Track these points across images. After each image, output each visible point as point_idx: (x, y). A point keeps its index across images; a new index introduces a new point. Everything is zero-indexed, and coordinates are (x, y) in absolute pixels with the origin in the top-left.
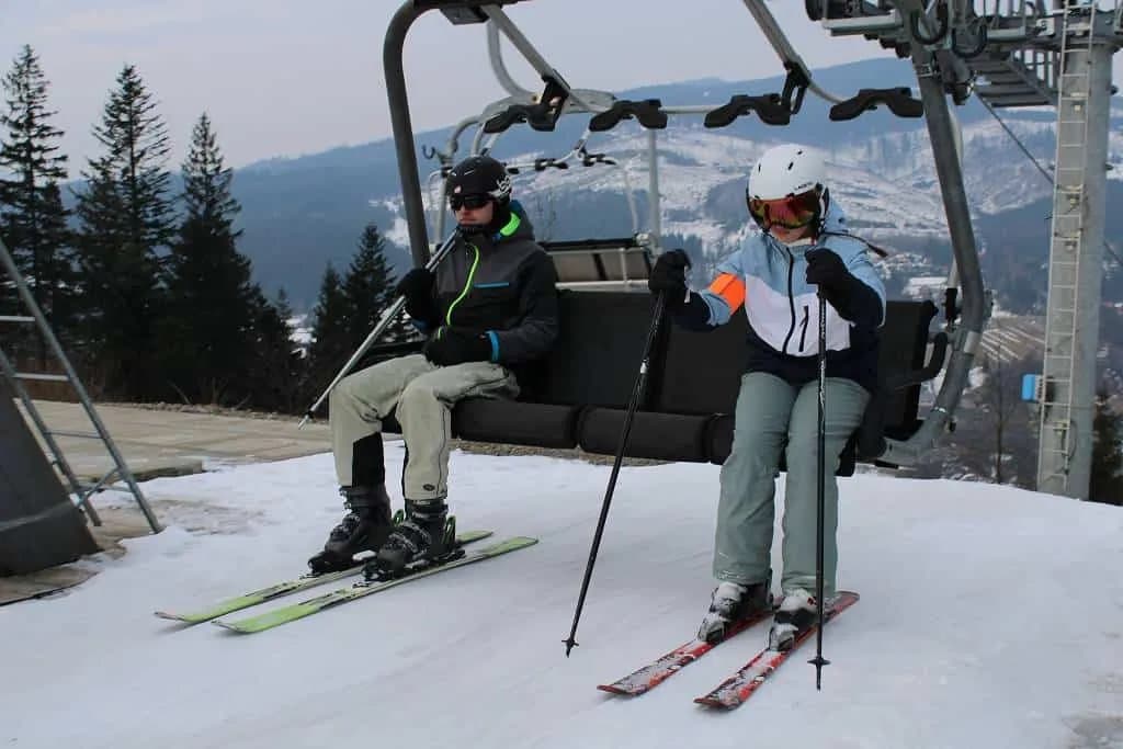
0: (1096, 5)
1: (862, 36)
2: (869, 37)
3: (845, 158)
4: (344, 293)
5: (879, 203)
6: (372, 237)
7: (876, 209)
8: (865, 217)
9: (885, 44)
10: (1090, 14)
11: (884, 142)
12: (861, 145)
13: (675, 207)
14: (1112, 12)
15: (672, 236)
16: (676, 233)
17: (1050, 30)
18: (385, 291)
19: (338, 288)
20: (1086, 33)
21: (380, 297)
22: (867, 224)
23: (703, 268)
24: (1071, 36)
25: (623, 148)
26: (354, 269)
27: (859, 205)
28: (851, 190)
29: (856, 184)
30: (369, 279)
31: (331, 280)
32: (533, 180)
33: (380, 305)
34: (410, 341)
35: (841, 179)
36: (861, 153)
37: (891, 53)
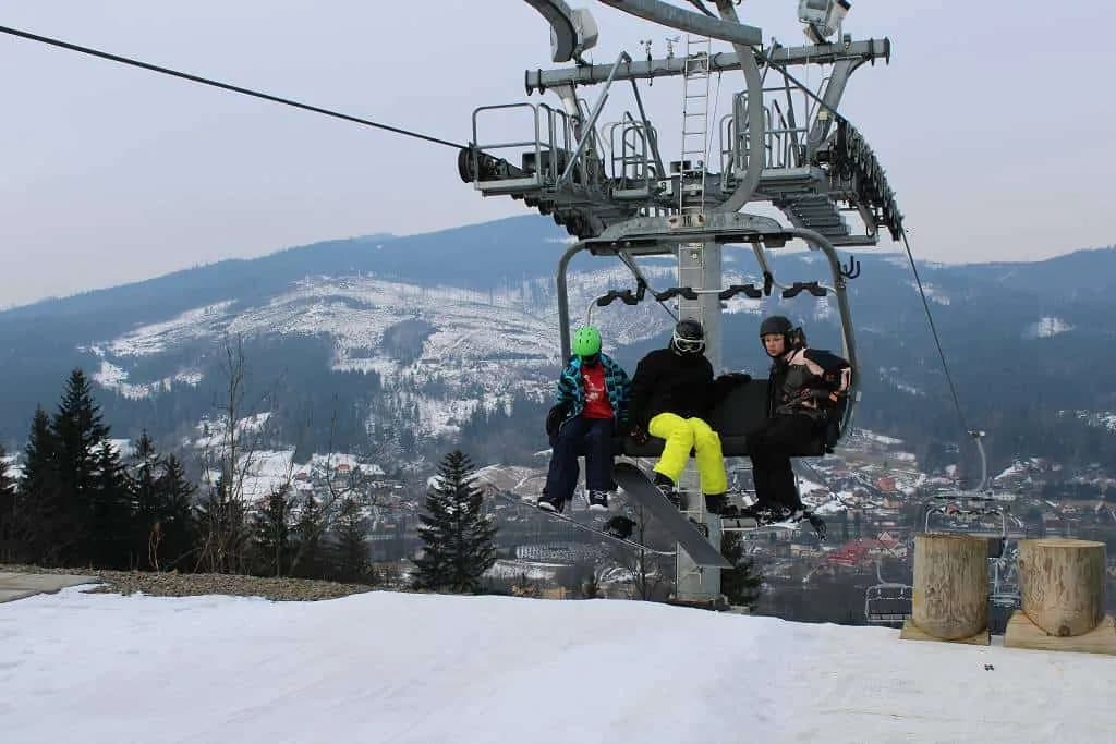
0: (706, 169)
1: (510, 196)
2: (515, 197)
3: (501, 300)
4: (53, 432)
5: (532, 338)
6: (78, 380)
7: (529, 343)
8: (522, 350)
9: (530, 203)
10: (701, 177)
11: (533, 286)
12: (514, 288)
13: (354, 345)
14: (719, 175)
15: (353, 370)
16: (356, 369)
17: (669, 191)
18: (92, 429)
19: (47, 428)
20: (699, 193)
21: (87, 434)
22: (522, 356)
23: (382, 400)
24: (686, 195)
25: (308, 294)
26: (63, 410)
27: (514, 340)
28: (506, 327)
29: (512, 323)
30: (76, 419)
31: (40, 421)
32: (228, 325)
33: (87, 442)
34: (116, 473)
35: (498, 318)
36: (514, 296)
37: (535, 210)
